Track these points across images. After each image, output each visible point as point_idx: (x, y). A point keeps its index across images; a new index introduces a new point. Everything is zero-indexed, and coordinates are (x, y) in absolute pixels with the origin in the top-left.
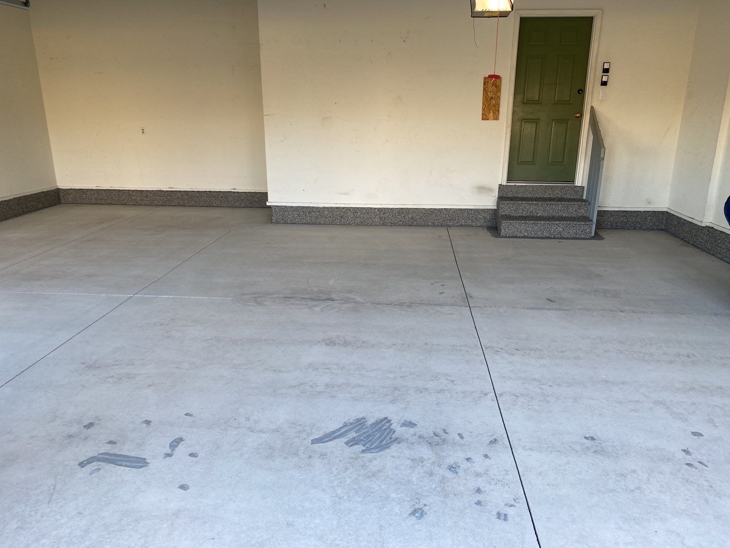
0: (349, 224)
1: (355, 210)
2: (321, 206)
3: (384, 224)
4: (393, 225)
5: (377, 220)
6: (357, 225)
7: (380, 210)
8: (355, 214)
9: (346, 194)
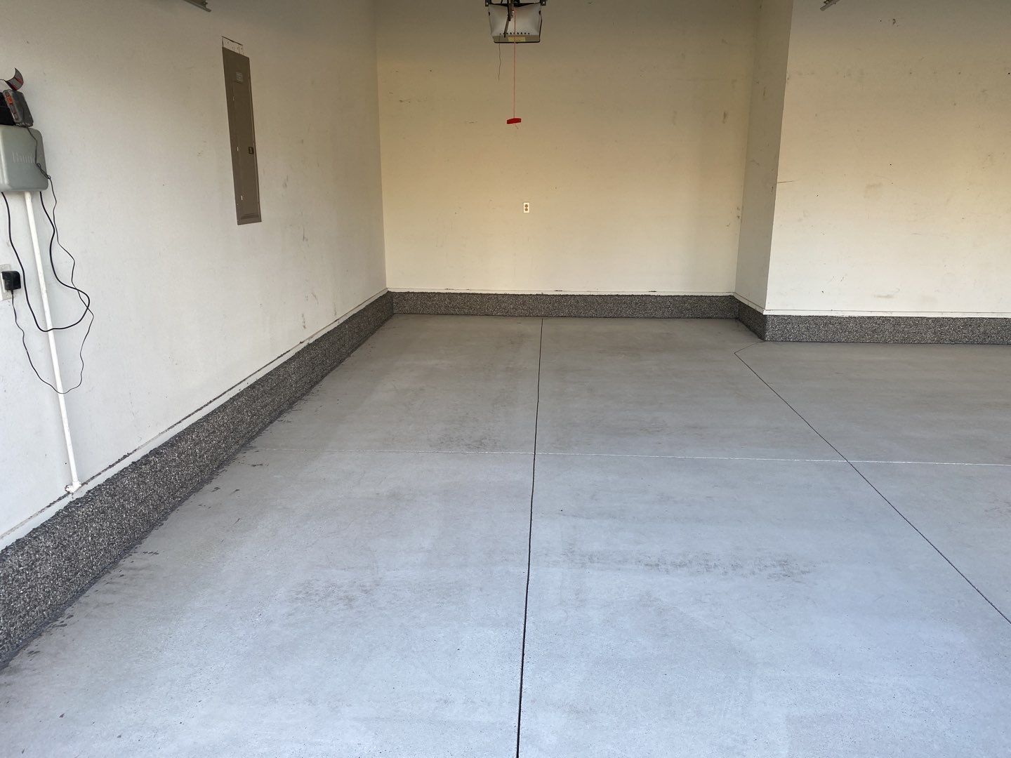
0: (886, 342)
1: (897, 321)
2: (847, 315)
3: (938, 342)
4: (954, 342)
5: (929, 335)
6: (896, 342)
7: (936, 320)
8: (897, 327)
9: (888, 297)
